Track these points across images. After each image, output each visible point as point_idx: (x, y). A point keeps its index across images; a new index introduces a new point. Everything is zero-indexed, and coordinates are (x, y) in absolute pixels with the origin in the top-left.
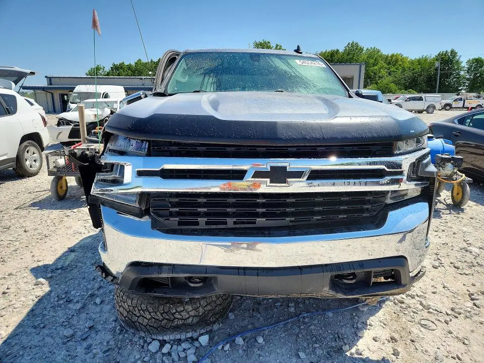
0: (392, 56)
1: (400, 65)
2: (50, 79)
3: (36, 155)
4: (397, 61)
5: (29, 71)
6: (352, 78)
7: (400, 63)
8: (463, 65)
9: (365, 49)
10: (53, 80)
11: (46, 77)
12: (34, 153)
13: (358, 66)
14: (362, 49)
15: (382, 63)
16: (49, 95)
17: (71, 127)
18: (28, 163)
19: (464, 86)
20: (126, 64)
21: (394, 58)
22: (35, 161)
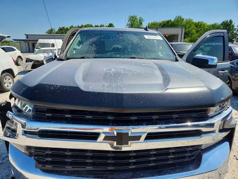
0: (199, 23)
1: (203, 27)
2: (27, 36)
3: (11, 80)
4: (201, 25)
5: (6, 36)
6: (178, 35)
7: (203, 26)
8: (235, 27)
9: (185, 19)
10: (28, 36)
11: (25, 34)
12: (9, 79)
13: (181, 29)
14: (183, 19)
15: (193, 26)
16: (27, 44)
17: (32, 63)
18: (6, 85)
19: (235, 38)
20: (65, 27)
21: (200, 24)
22: (10, 83)
